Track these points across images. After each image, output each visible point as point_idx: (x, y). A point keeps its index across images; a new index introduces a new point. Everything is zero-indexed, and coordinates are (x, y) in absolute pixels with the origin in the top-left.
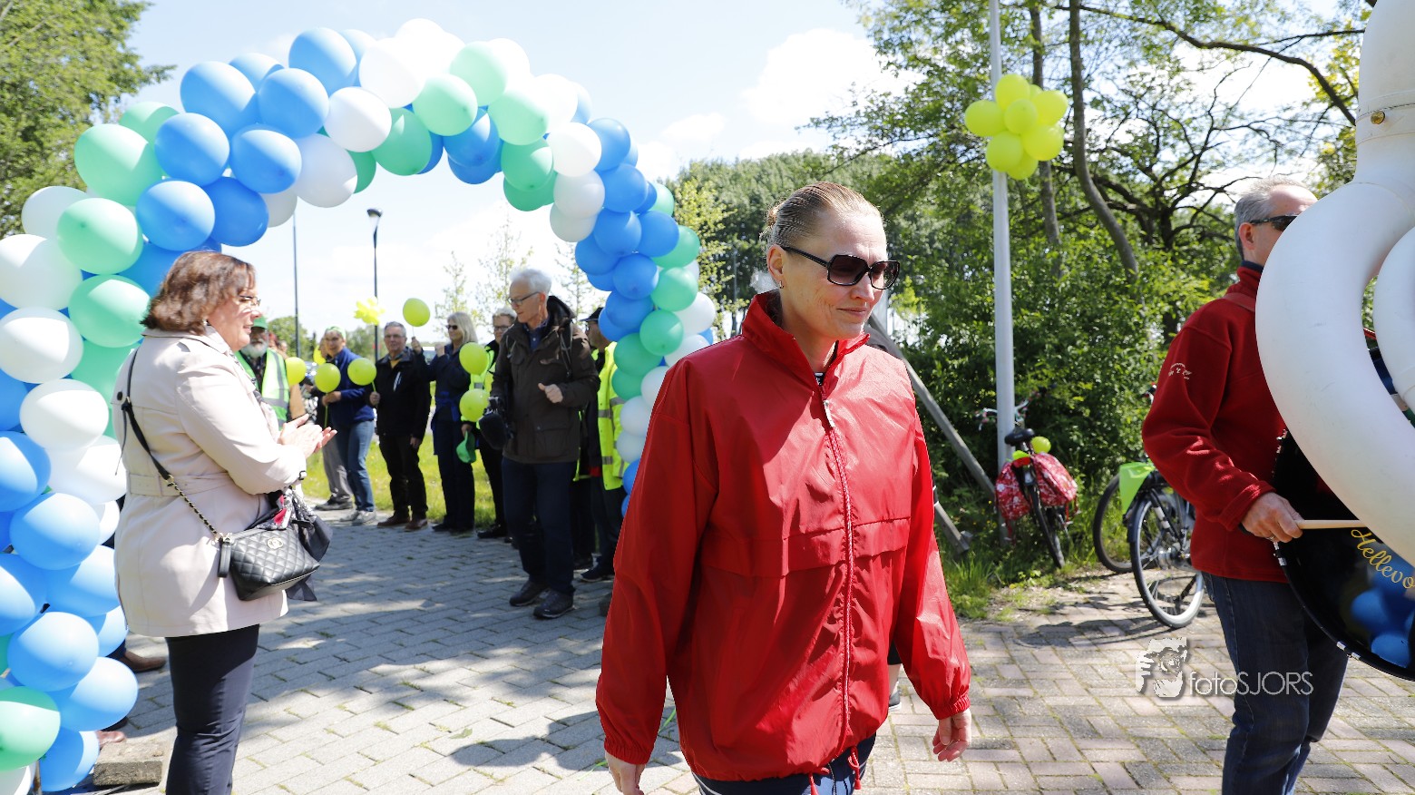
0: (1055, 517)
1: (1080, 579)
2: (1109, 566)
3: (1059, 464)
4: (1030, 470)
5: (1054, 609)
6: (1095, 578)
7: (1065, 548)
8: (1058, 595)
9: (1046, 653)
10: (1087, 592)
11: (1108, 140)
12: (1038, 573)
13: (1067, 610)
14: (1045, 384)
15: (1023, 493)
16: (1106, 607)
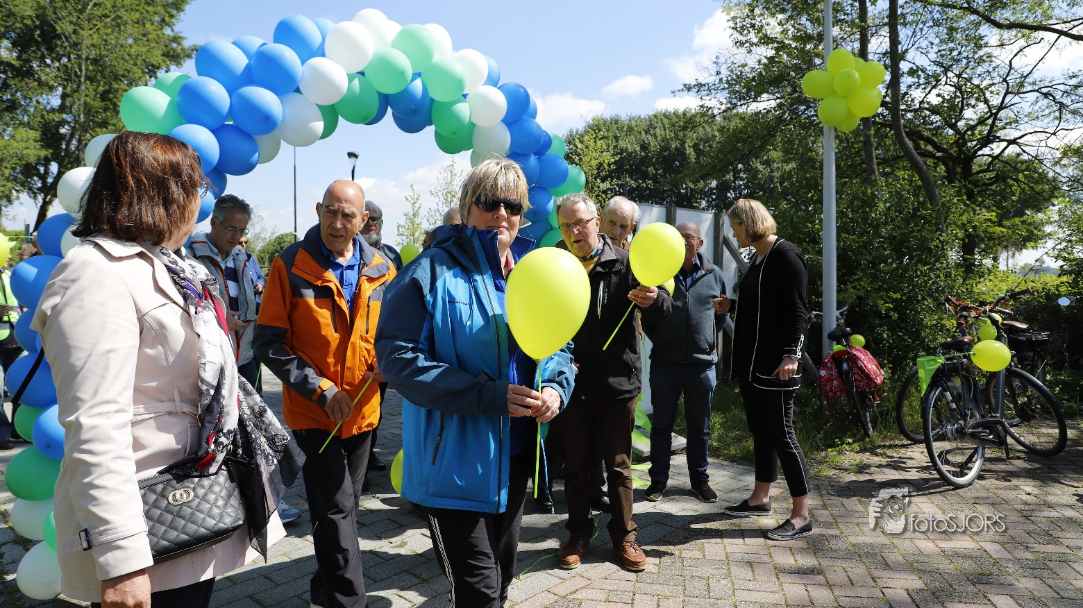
0: (866, 397)
1: (884, 447)
2: (908, 438)
3: (871, 356)
4: (847, 361)
5: (862, 468)
6: (896, 446)
7: (874, 422)
8: (866, 458)
9: (853, 503)
10: (889, 457)
11: (921, 103)
12: (850, 441)
13: (872, 469)
14: (861, 293)
15: (841, 378)
16: (904, 469)
